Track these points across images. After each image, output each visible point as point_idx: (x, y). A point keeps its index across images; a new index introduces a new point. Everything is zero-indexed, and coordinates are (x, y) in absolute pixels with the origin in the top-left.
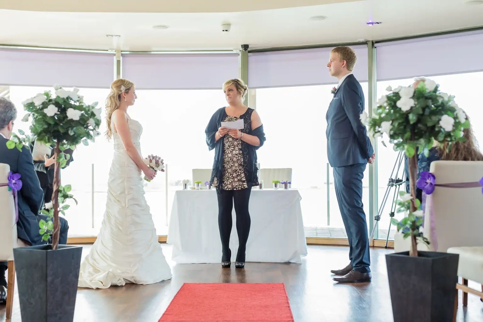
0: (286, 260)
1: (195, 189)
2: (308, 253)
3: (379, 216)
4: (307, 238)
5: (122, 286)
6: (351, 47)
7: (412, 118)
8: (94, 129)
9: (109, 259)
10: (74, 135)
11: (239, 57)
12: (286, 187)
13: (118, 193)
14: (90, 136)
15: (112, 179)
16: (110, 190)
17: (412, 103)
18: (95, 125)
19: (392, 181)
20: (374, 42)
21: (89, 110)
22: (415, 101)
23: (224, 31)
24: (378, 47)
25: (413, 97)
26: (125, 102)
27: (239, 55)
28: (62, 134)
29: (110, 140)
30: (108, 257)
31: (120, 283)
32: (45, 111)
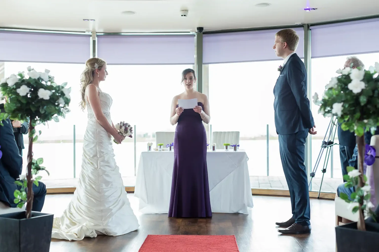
0: (235, 211)
1: (158, 150)
2: (254, 205)
3: (314, 173)
4: (252, 190)
5: (94, 238)
6: (293, 29)
7: (363, 100)
8: (65, 106)
9: (83, 213)
10: (45, 113)
11: (195, 37)
12: (235, 150)
13: (91, 156)
14: (61, 113)
15: (86, 144)
16: (84, 153)
17: (362, 85)
18: (64, 103)
19: (325, 143)
20: (309, 25)
21: (59, 90)
22: (365, 84)
23: (182, 16)
24: (313, 29)
25: (363, 80)
26: (99, 77)
27: (195, 36)
28: (34, 112)
29: (84, 110)
30: (83, 212)
31: (92, 235)
32: (18, 91)
